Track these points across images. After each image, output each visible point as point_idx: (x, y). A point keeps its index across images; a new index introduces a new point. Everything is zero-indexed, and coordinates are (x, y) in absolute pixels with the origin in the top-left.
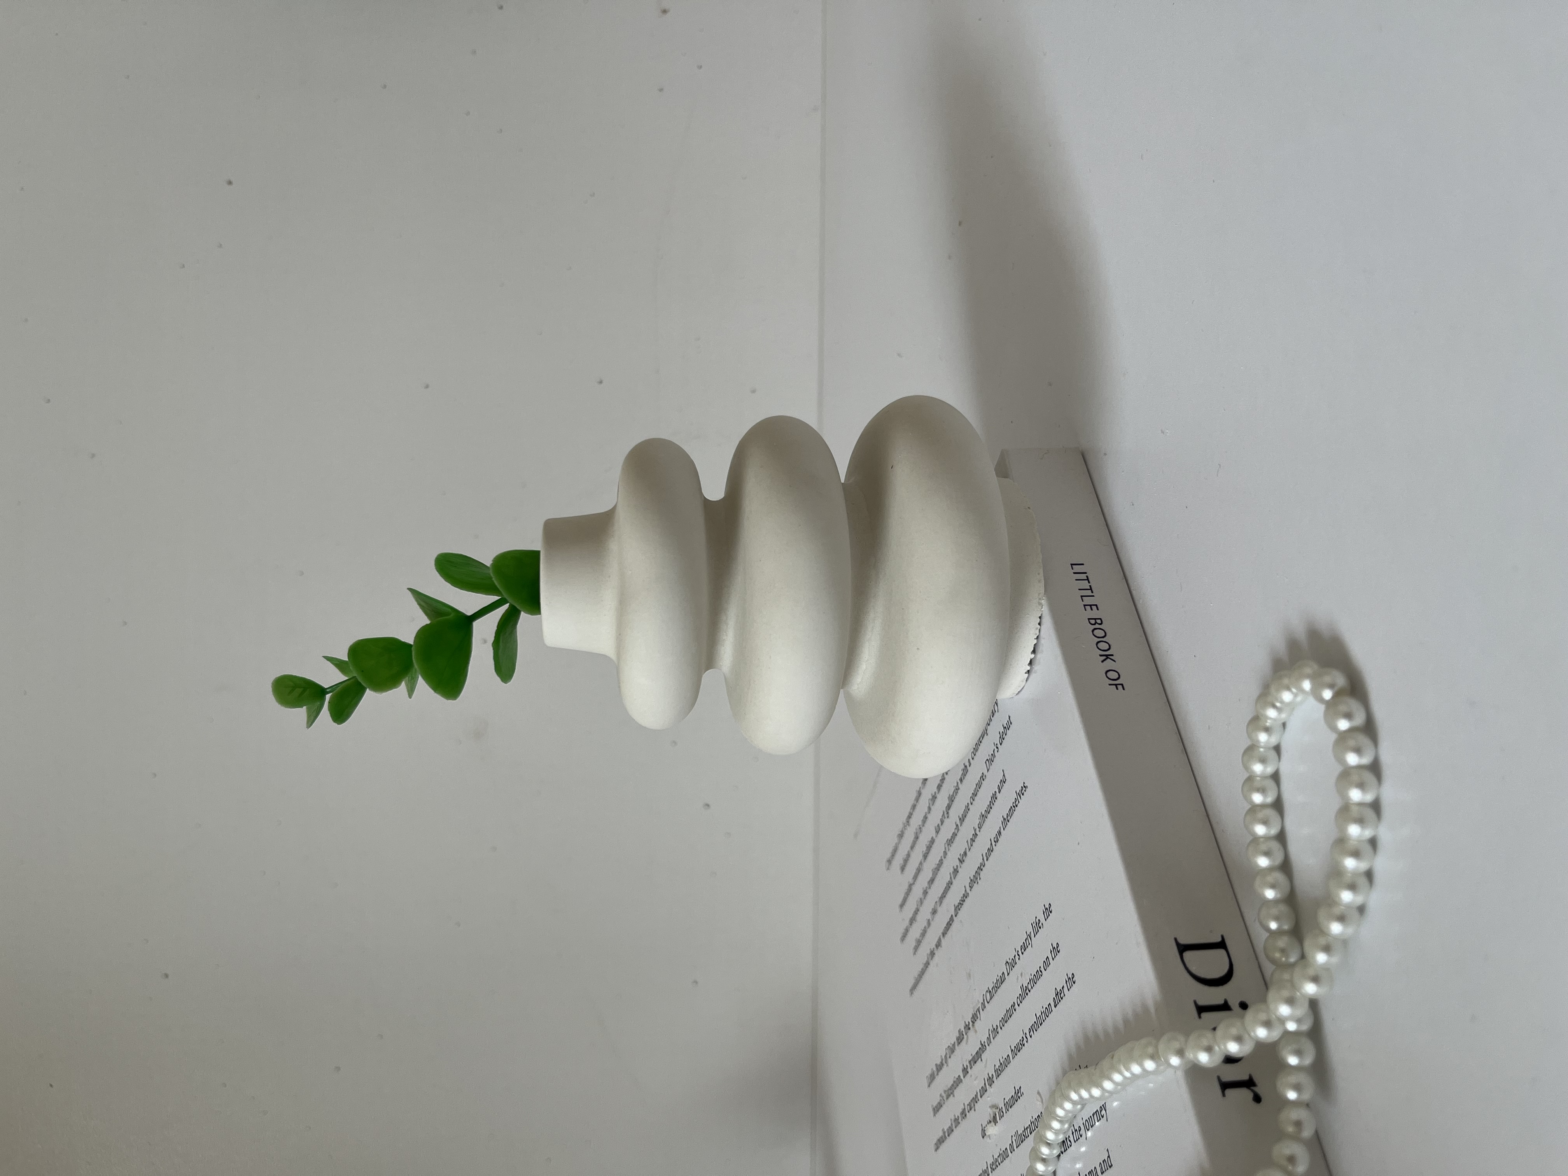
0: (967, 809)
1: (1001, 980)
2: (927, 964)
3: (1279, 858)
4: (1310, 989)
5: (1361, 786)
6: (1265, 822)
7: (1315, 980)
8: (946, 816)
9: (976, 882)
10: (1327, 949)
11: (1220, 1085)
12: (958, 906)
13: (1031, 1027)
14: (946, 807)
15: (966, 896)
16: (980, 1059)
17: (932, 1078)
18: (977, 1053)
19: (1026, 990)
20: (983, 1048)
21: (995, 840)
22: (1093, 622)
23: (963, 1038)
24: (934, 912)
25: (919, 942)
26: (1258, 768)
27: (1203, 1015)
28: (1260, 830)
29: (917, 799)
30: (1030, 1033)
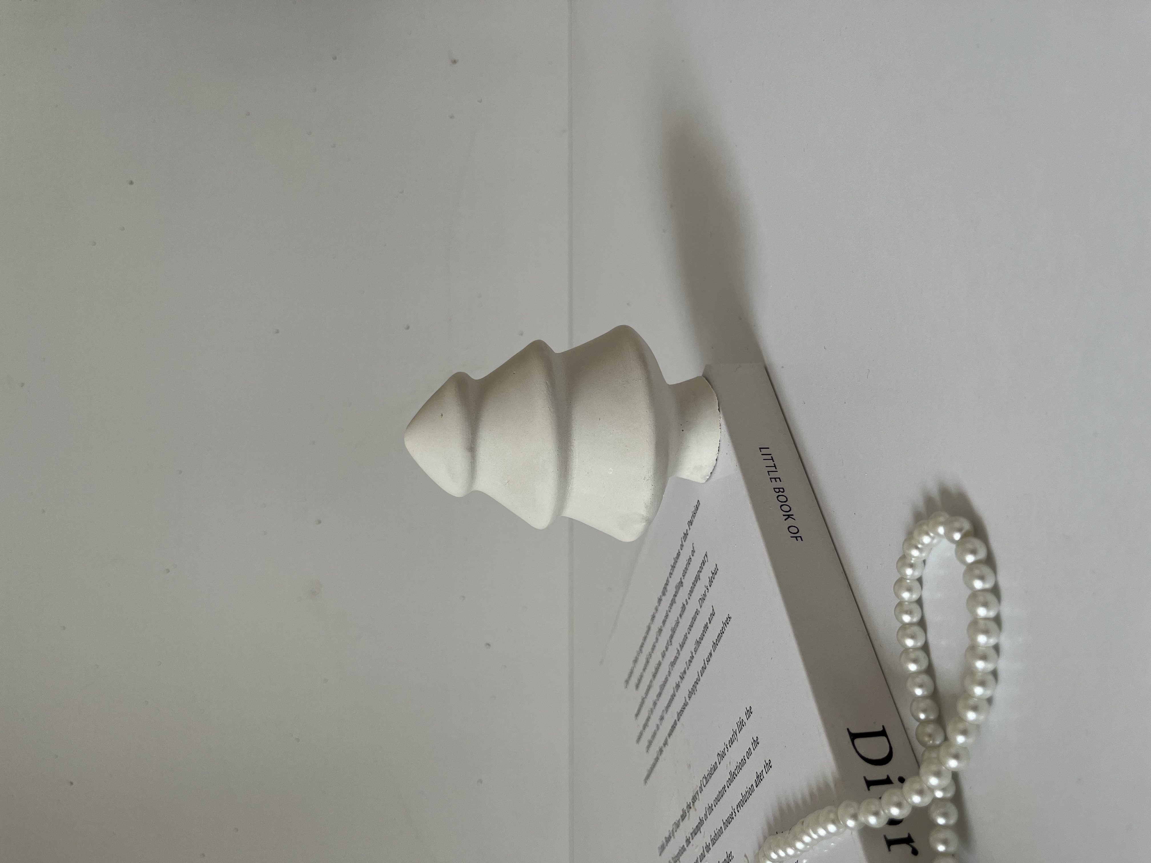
0: (686, 637)
1: (715, 768)
2: (657, 759)
3: (925, 664)
4: (953, 764)
5: (985, 605)
6: (913, 637)
7: (956, 757)
8: (670, 643)
9: (694, 694)
10: (964, 733)
11: (887, 843)
12: (680, 713)
13: (738, 804)
14: (670, 637)
15: (686, 704)
16: (699, 832)
17: (663, 848)
18: (697, 826)
19: (734, 775)
20: (701, 822)
21: (708, 660)
22: (777, 490)
23: (686, 815)
24: (662, 718)
25: (650, 743)
26: (906, 595)
27: (872, 788)
28: (910, 643)
29: (648, 632)
30: (737, 808)
